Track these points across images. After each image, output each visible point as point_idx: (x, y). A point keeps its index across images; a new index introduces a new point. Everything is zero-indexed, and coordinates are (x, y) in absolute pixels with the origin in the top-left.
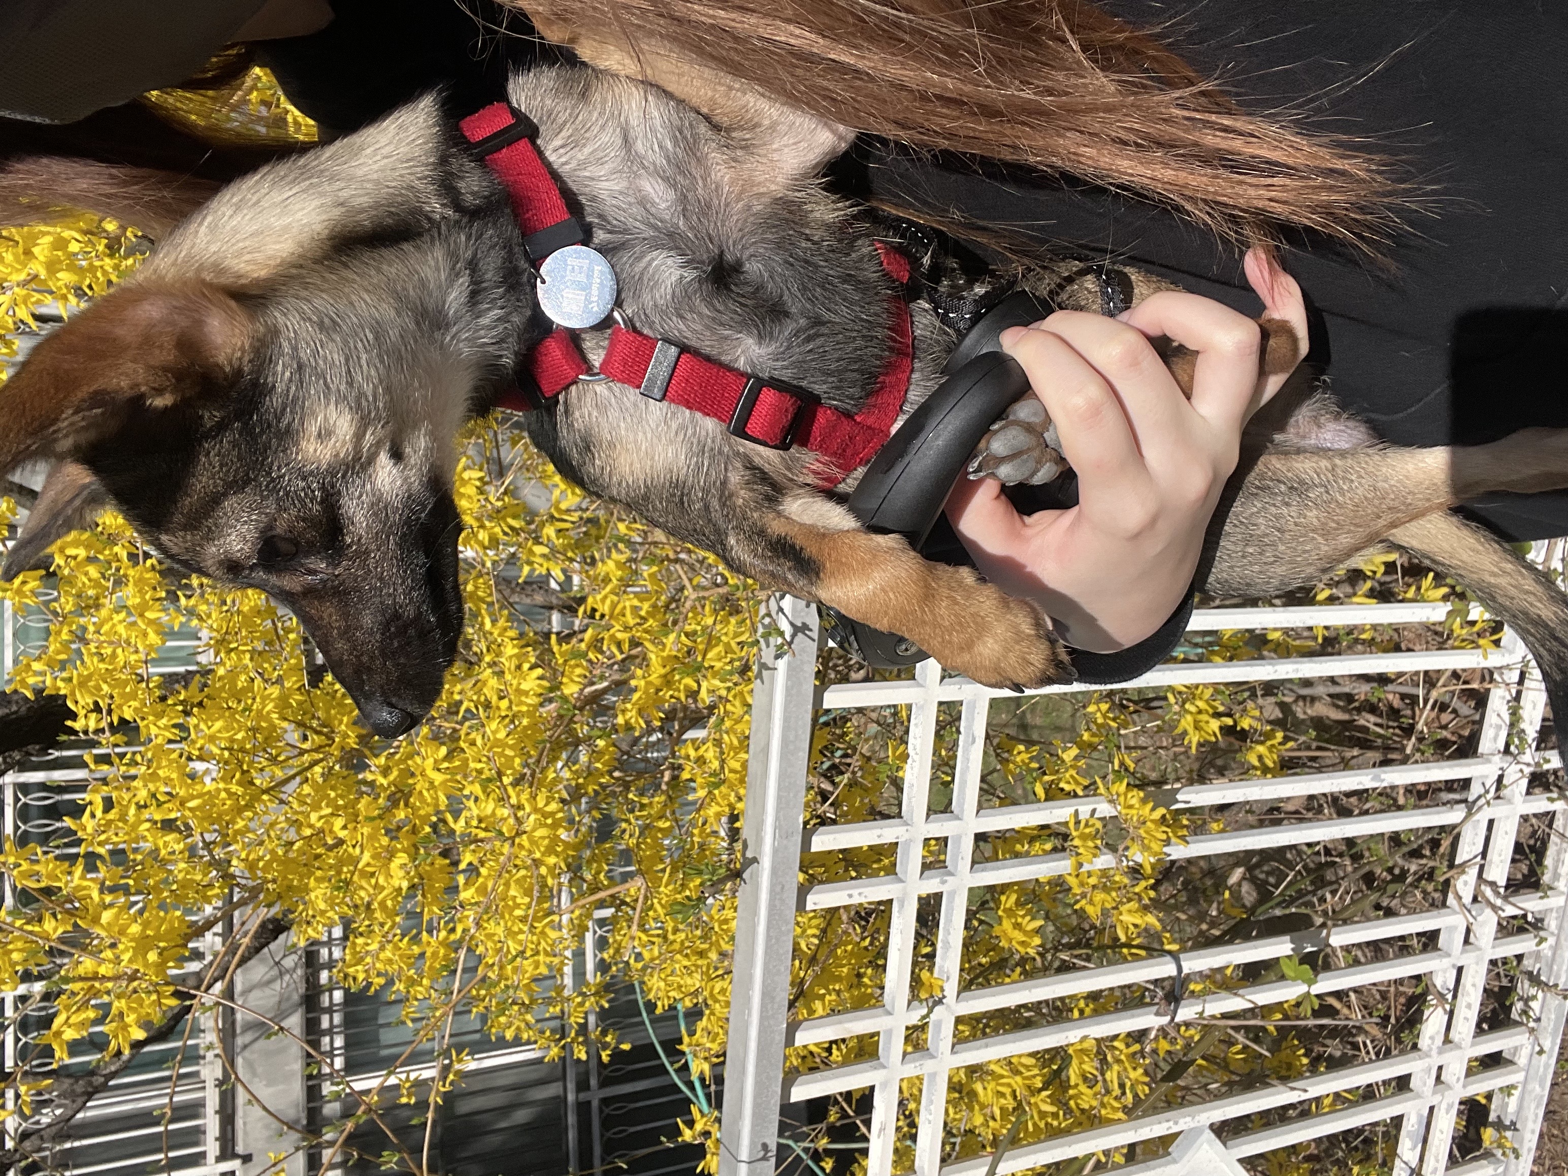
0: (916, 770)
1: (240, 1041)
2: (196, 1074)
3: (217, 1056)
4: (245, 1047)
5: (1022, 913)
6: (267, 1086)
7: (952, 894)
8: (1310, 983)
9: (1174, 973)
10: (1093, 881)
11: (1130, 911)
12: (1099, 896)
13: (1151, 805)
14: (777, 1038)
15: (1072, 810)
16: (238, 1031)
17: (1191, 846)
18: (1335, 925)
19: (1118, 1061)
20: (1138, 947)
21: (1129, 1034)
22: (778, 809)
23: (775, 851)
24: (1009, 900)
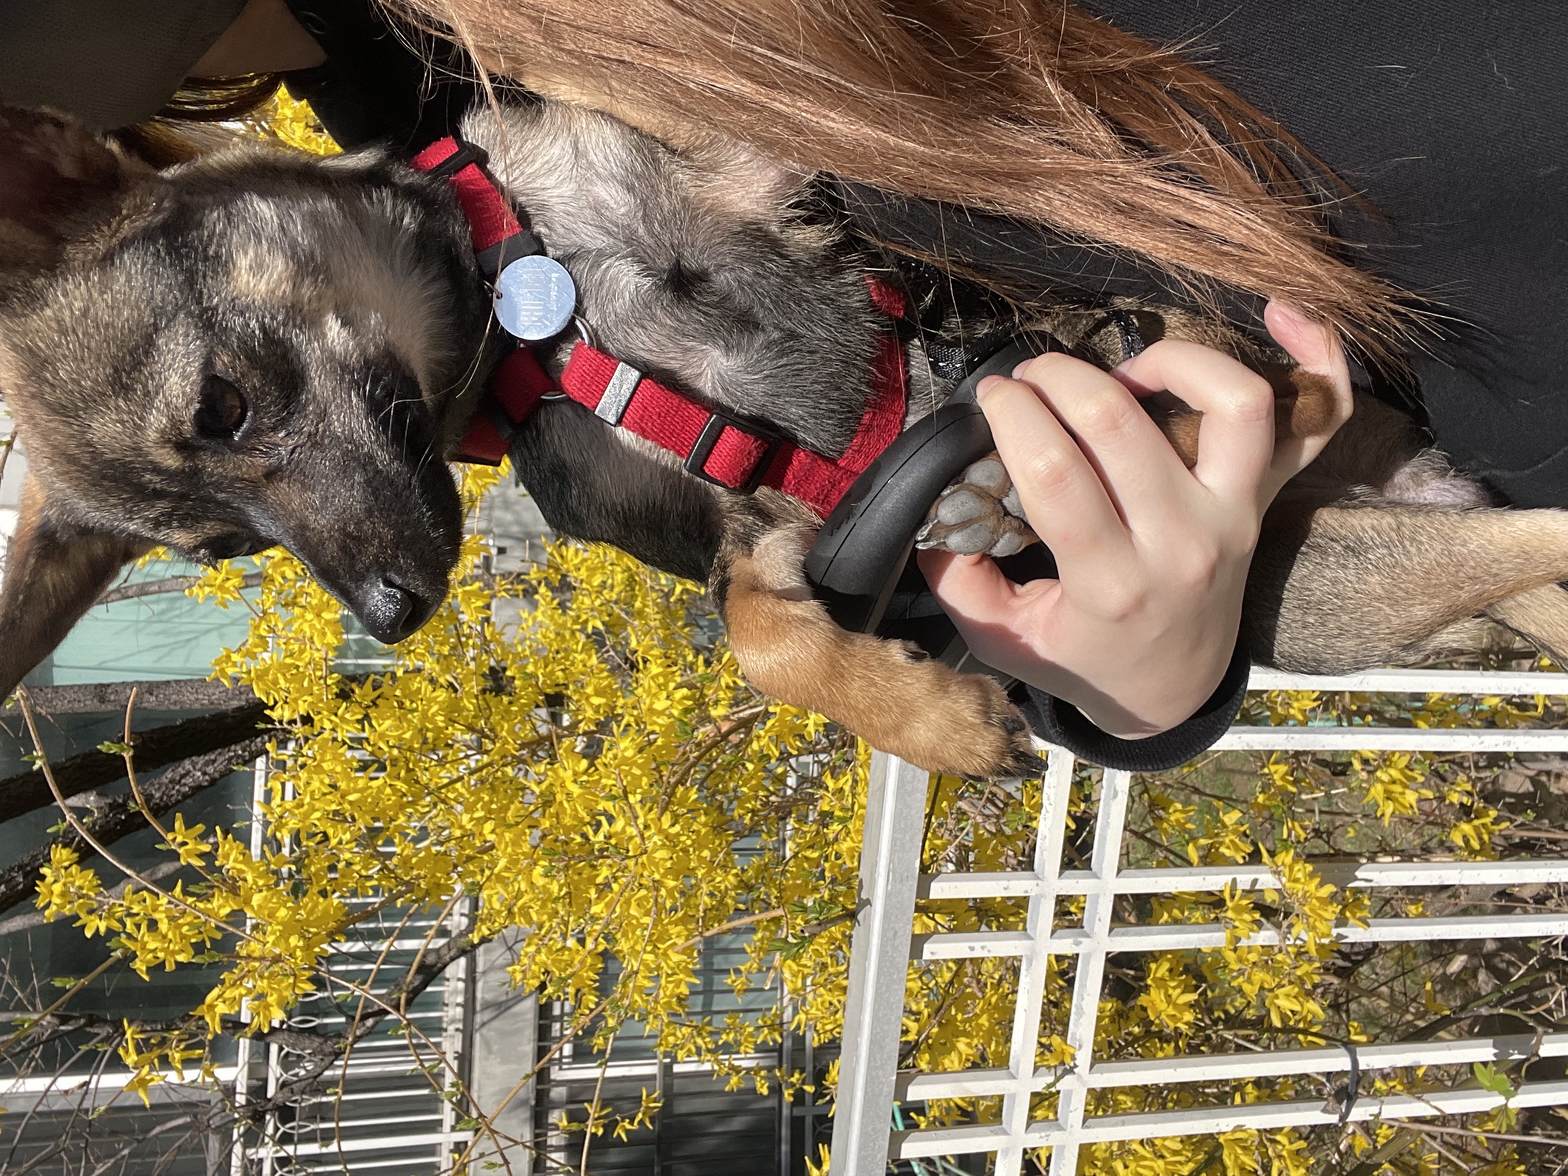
0: (1049, 822)
1: (479, 1019)
2: (438, 1045)
3: (457, 1030)
4: (483, 1024)
5: (1173, 984)
6: (501, 1063)
7: (1089, 956)
8: (1508, 1095)
9: (1348, 1067)
10: (1253, 957)
11: (1287, 995)
12: (1259, 976)
13: (1317, 880)
14: (886, 1090)
15: (1228, 879)
16: (478, 1008)
17: (1372, 929)
18: (1546, 1033)
19: (1280, 1157)
20: (1315, 1035)
21: (1295, 1129)
22: (892, 852)
23: (888, 895)
24: (1160, 970)
